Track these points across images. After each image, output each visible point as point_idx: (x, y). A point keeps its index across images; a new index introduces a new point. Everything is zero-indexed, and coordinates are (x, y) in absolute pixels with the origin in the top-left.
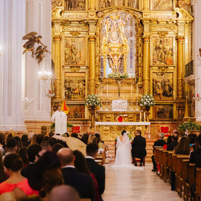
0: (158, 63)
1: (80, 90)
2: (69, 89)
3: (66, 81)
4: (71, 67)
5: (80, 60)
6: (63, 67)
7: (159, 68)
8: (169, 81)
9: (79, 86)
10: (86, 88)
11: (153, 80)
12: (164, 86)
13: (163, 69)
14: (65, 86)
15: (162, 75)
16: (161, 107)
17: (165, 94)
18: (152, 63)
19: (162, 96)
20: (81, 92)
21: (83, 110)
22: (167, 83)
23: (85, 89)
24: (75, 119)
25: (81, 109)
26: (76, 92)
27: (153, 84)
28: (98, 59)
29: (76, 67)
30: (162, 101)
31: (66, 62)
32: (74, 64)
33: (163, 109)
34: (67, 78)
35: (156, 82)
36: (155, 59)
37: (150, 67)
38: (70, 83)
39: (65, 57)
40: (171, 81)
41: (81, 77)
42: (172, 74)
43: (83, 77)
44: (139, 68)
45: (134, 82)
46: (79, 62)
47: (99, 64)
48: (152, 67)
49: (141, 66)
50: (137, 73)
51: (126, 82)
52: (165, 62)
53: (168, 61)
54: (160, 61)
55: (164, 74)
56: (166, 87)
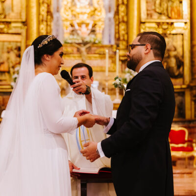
0: (155, 16)
5: (12, 10)
7: (159, 24)
8: (175, 50)
9: (8, 59)
13: (165, 27)
18: (144, 17)
20: (12, 70)
22: (173, 53)
23: (19, 63)
28: (44, 8)
29: (3, 22)
36: (149, 8)
37: (141, 23)
40: (180, 50)
41: (13, 42)
42: (181, 36)
43: (17, 42)
44: (120, 25)
45: (111, 53)
46: (9, 14)
47: (47, 18)
48: (144, 23)
49: (123, 22)
50: (117, 36)
51: (97, 52)
52: (168, 15)
53: (173, 13)
54: (158, 13)
55: (167, 37)
56: (171, 61)
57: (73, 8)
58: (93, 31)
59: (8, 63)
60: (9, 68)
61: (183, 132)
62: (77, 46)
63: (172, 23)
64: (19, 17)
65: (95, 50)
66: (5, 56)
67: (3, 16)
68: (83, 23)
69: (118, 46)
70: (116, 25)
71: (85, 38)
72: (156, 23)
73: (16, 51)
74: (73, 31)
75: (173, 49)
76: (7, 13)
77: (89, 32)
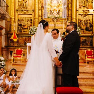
0: (82, 8)
1: (28, 26)
2: (20, 25)
3: (19, 20)
4: (22, 10)
5: (29, 6)
6: (17, 10)
7: (83, 11)
8: (90, 20)
9: (27, 24)
10: (33, 25)
11: (79, 20)
12: (86, 24)
13: (86, 12)
14: (18, 24)
15: (85, 16)
16: (84, 38)
17: (87, 29)
18: (78, 8)
19: (85, 31)
20: (29, 28)
21: (30, 40)
22: (89, 22)
23: (31, 25)
24: (25, 46)
25: (29, 39)
26: (25, 27)
27: (79, 22)
28: (40, 5)
29: (26, 10)
30: (85, 34)
31: (19, 7)
32: (25, 9)
33: (85, 40)
34: (20, 18)
35: (81, 21)
36: (80, 5)
37: (77, 10)
38: (21, 21)
39: (19, 4)
40: (91, 20)
41: (29, 17)
42: (92, 15)
43: (30, 17)
44: (69, 11)
45: (65, 21)
46: (28, 7)
47: (42, 9)
48: (78, 10)
49: (70, 10)
50: (68, 15)
51: (60, 21)
52: (87, 7)
53: (89, 6)
54: (83, 6)
55: (86, 15)
56: (88, 25)
57: (51, 4)
58: (58, 13)
59: (27, 25)
60: (28, 27)
61: (92, 51)
62: (52, 19)
63: (89, 10)
64: (31, 8)
65: (59, 21)
66: (26, 22)
67: (25, 8)
68: (55, 10)
69: (68, 19)
70: (67, 11)
71: (56, 16)
72: (82, 10)
73: (30, 21)
74: (51, 13)
75: (89, 20)
76: (27, 7)
77: (57, 13)
